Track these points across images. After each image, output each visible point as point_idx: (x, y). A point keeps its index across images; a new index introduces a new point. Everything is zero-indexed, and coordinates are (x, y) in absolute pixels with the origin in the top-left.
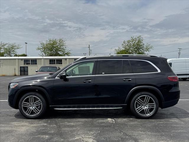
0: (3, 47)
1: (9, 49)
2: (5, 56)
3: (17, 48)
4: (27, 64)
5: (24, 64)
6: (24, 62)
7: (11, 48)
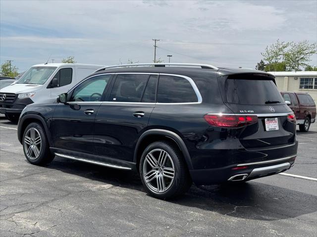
0: (281, 53)
1: (294, 55)
2: (289, 71)
3: (311, 53)
4: (306, 87)
5: (301, 87)
6: (301, 83)
7: (298, 52)
